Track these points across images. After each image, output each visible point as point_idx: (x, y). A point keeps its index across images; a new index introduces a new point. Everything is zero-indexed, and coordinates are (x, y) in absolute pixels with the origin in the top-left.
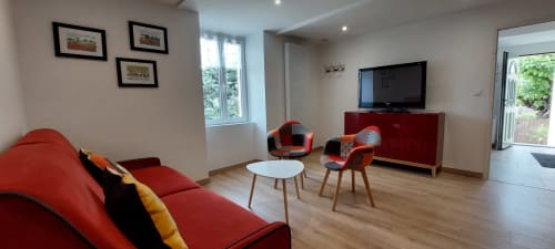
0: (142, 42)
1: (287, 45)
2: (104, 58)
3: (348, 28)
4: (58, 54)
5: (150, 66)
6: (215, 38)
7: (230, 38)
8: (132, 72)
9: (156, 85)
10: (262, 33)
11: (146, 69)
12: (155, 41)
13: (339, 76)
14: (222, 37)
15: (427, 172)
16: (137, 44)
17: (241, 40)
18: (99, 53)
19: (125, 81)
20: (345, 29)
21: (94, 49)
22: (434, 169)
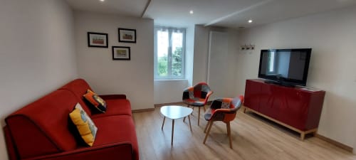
0: (124, 38)
1: (211, 32)
2: (107, 47)
3: (253, 21)
4: (89, 46)
5: (127, 50)
6: (167, 30)
7: (176, 30)
8: (119, 53)
9: (129, 59)
10: (194, 27)
11: (125, 51)
12: (130, 37)
13: (250, 53)
14: (171, 30)
15: (298, 135)
16: (122, 39)
17: (184, 30)
18: (105, 45)
19: (115, 57)
20: (250, 21)
21: (103, 43)
22: (303, 134)
